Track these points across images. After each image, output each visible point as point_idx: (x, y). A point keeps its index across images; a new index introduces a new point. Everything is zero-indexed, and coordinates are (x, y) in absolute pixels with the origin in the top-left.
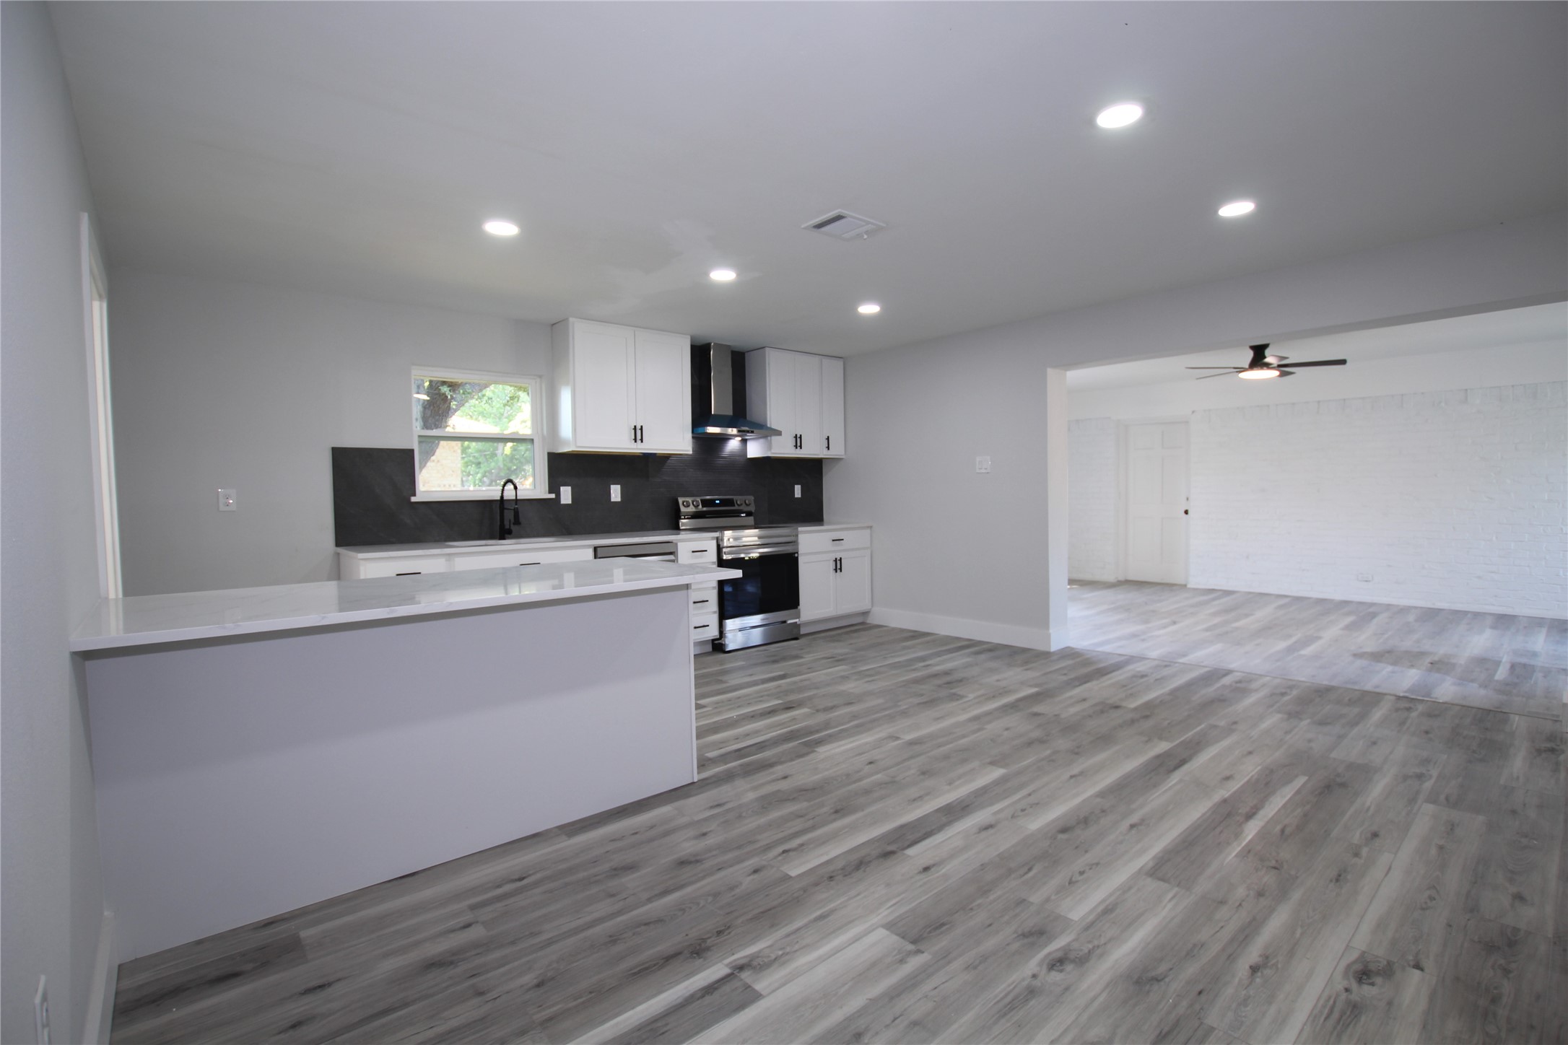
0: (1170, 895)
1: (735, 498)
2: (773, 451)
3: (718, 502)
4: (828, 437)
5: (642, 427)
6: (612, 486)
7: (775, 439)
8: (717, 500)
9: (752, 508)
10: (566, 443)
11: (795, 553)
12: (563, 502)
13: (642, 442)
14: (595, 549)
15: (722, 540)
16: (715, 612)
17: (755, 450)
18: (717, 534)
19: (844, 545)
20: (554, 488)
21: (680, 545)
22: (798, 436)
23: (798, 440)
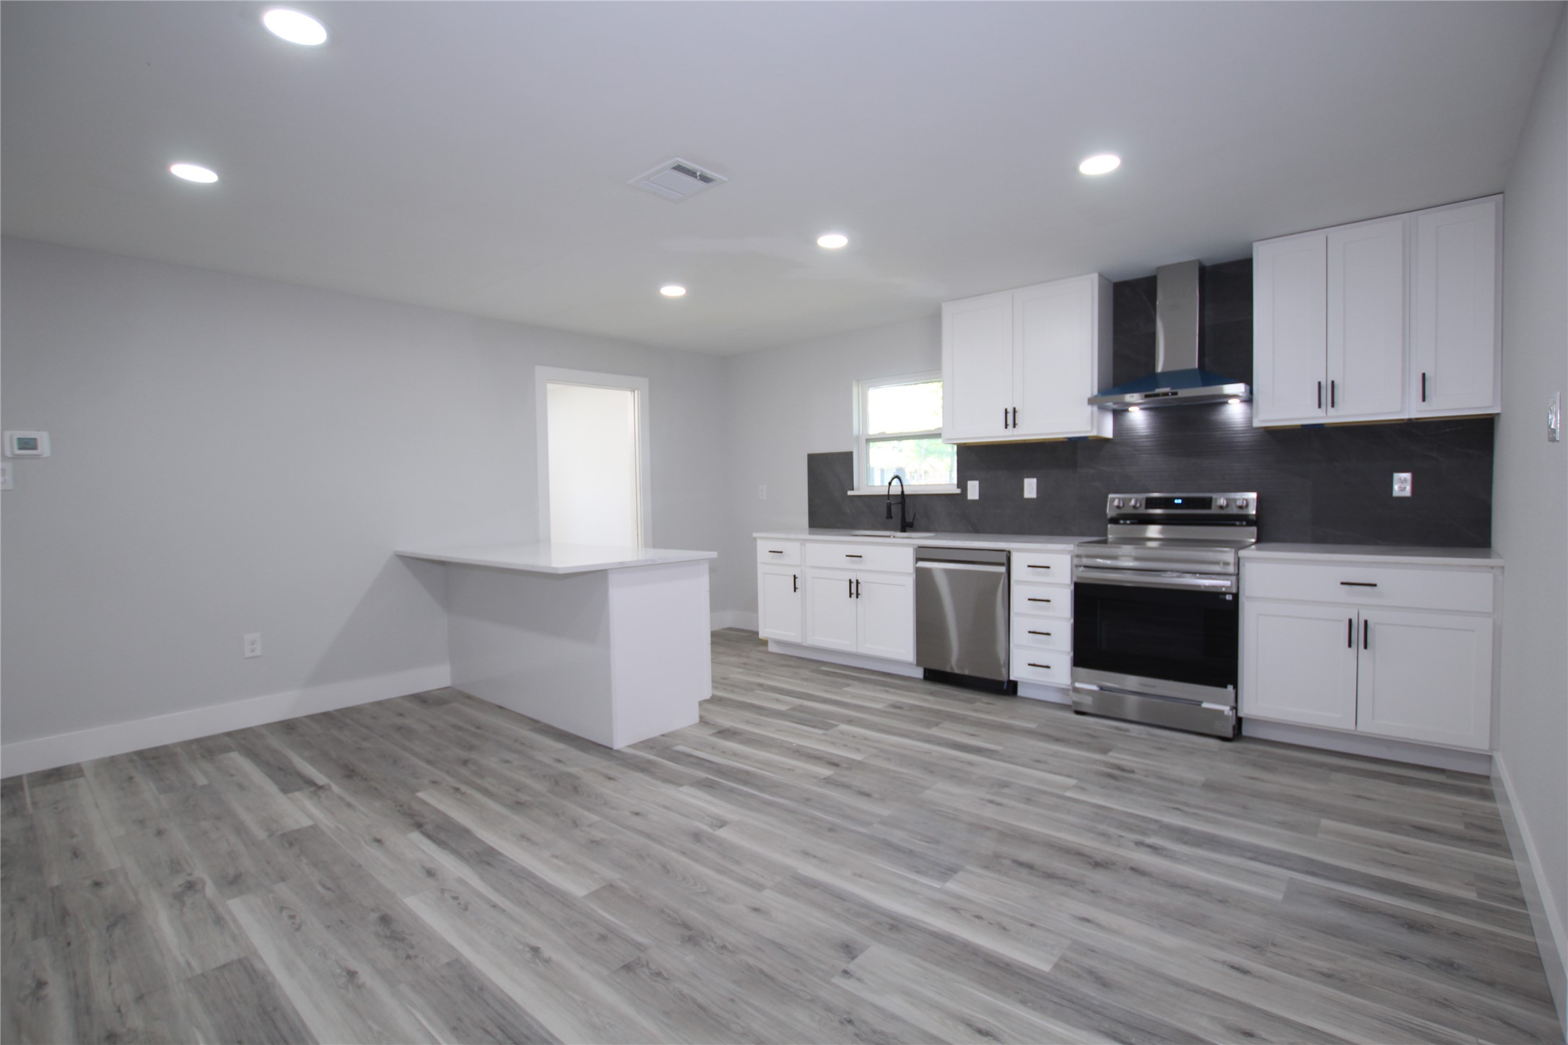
0: (194, 963)
2: (1263, 417)
3: (1179, 501)
4: (1423, 375)
6: (1026, 480)
8: (1178, 498)
9: (1251, 513)
12: (970, 497)
14: (917, 549)
18: (1071, 547)
20: (962, 483)
21: (1015, 555)
22: (1324, 384)
23: (1324, 392)
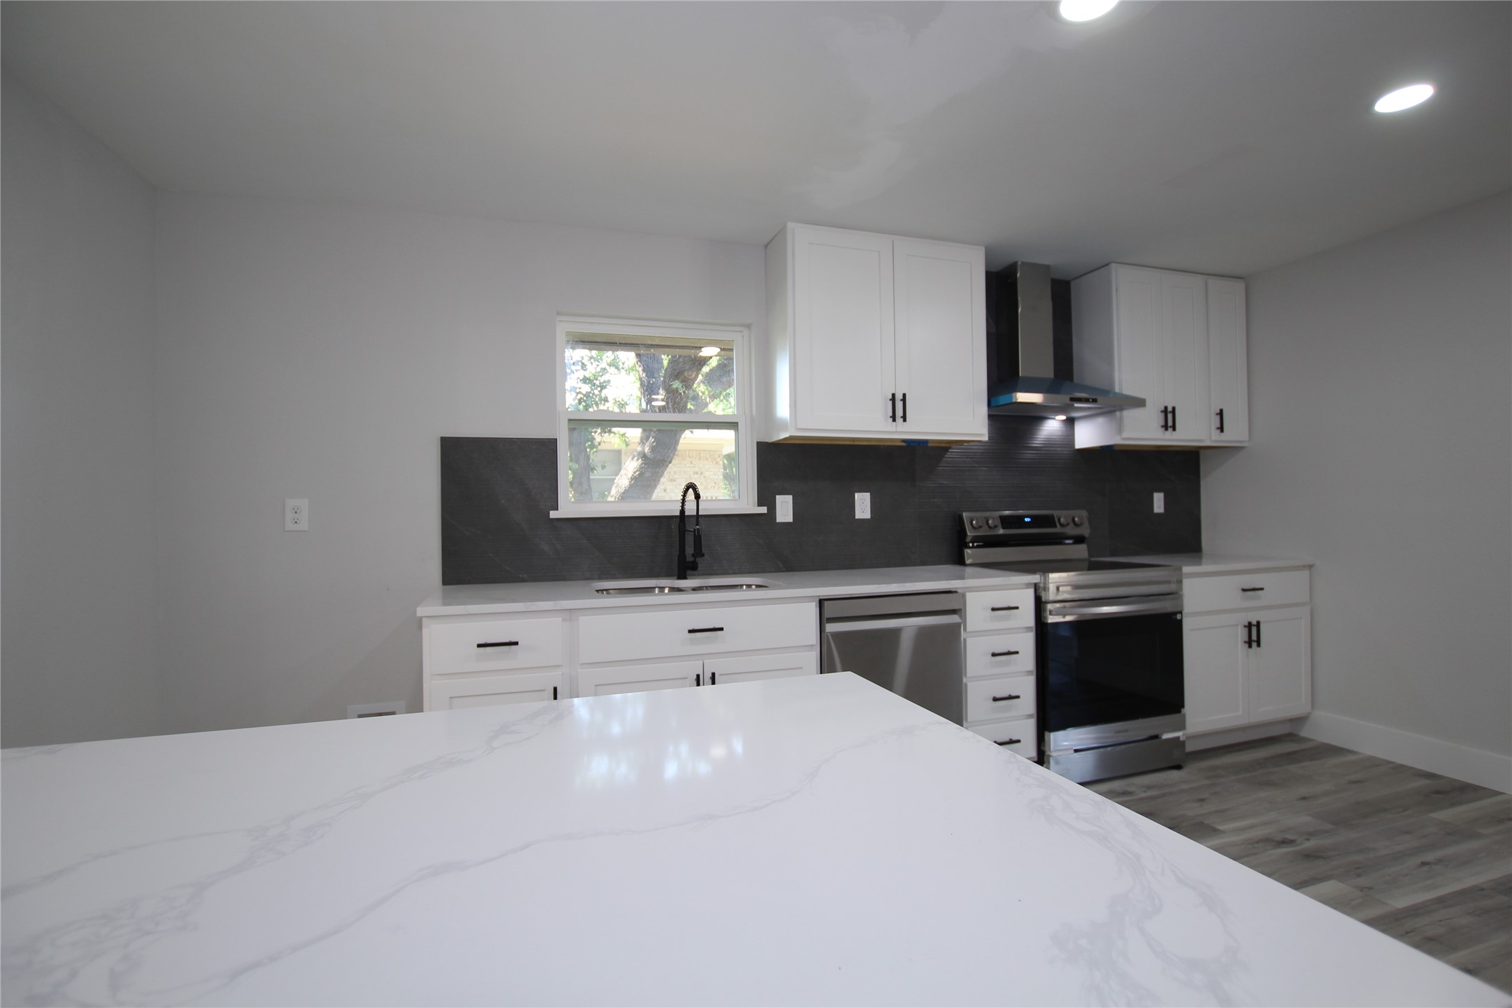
1: (1056, 513)
2: (1125, 435)
3: (1027, 520)
4: (1221, 411)
5: (904, 395)
6: (857, 495)
7: (1130, 415)
8: (1027, 516)
9: (1085, 531)
10: (783, 425)
11: (1176, 614)
12: (780, 519)
13: (905, 420)
14: (821, 602)
15: (1046, 589)
16: (1030, 716)
17: (1087, 435)
18: (1036, 578)
19: (1264, 598)
20: (766, 496)
21: (970, 597)
22: (1170, 409)
23: (1170, 416)
